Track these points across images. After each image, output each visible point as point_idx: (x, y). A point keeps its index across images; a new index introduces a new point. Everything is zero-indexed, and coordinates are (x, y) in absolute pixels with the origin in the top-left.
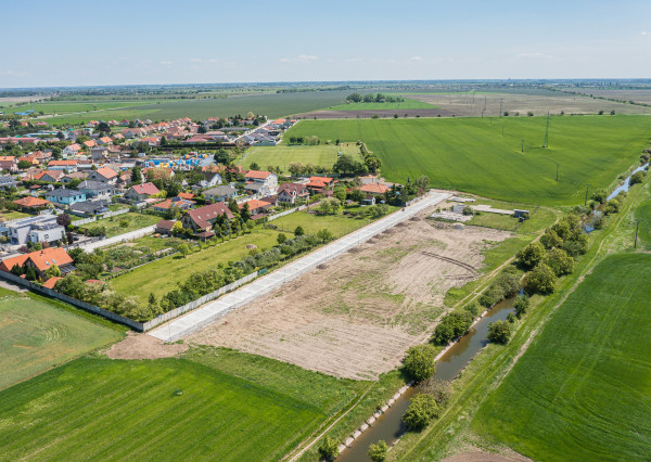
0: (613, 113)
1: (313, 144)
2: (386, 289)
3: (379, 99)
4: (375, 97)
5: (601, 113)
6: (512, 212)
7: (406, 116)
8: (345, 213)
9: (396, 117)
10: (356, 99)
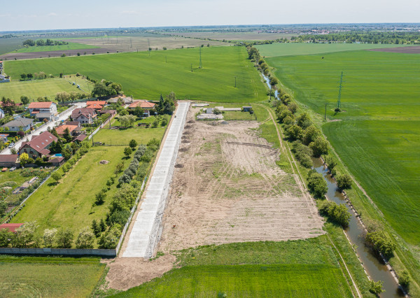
0: (208, 46)
1: (41, 78)
2: (241, 172)
3: (49, 43)
4: (45, 41)
5: (202, 46)
6: (240, 109)
7: (85, 54)
8: (139, 125)
9: (79, 55)
10: (30, 44)
